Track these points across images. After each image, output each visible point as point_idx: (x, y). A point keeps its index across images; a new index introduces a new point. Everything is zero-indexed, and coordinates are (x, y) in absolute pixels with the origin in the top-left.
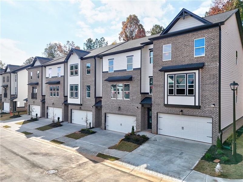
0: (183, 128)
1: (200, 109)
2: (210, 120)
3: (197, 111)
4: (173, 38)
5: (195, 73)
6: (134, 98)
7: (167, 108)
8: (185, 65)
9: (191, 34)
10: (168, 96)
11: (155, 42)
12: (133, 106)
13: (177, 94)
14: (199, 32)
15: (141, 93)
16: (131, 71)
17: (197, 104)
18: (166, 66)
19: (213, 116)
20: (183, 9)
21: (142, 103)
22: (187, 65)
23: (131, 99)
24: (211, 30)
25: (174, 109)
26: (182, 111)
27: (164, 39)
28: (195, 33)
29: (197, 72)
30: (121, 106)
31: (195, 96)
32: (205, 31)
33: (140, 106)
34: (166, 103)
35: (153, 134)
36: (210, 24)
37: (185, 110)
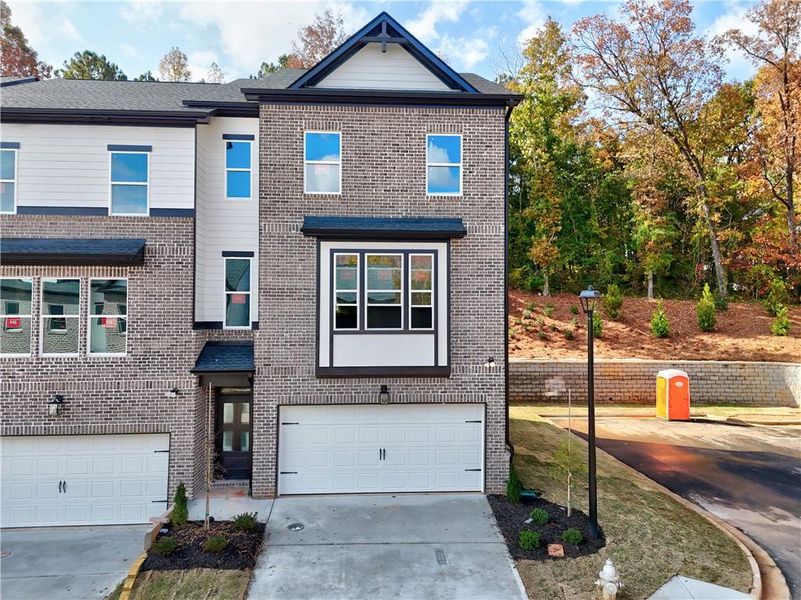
0: (383, 453)
1: (448, 376)
2: (478, 413)
3: (436, 387)
4: (349, 113)
5: (435, 252)
6: (155, 346)
7: (325, 384)
8: (396, 221)
9: (416, 112)
10: (332, 333)
11: (267, 109)
12: (149, 385)
13: (368, 327)
14: (445, 112)
15: (197, 326)
16: (141, 219)
17: (443, 362)
18: (321, 214)
19: (488, 399)
20: (384, 13)
21: (202, 368)
22: (405, 220)
23: (140, 351)
24: (480, 113)
25: (354, 382)
26: (384, 390)
27: (312, 108)
28: (431, 112)
29: (442, 247)
30: (72, 393)
31: (436, 333)
32: (462, 112)
33: (189, 383)
34: (324, 362)
35: (259, 498)
36: (471, 92)
37: (396, 386)
